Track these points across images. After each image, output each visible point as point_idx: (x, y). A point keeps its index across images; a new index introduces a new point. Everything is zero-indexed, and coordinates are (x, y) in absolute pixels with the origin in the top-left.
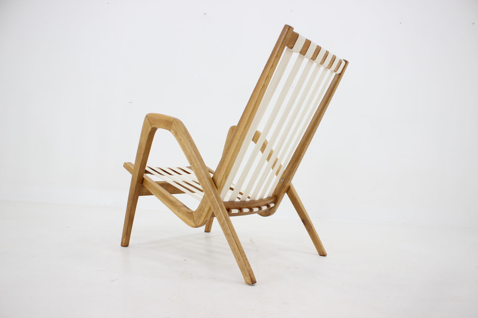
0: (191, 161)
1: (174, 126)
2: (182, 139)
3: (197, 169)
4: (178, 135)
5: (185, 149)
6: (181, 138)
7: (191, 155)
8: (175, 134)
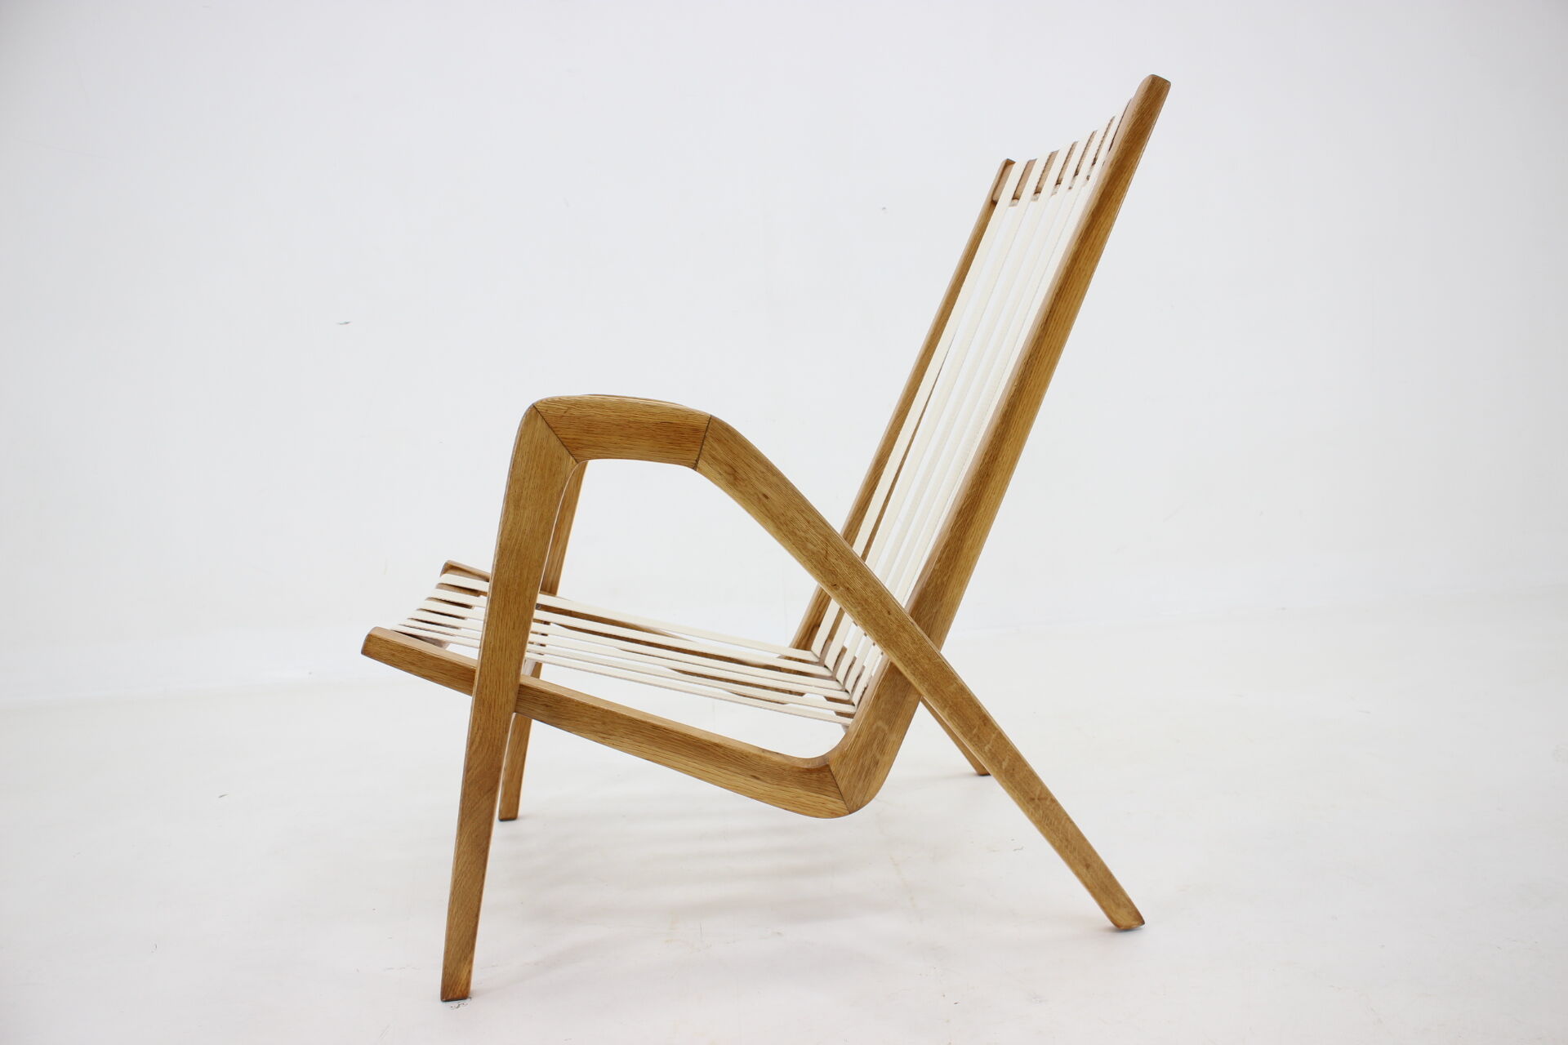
0: (833, 573)
1: (715, 445)
2: (769, 494)
3: (866, 600)
4: (744, 480)
5: (794, 533)
6: (766, 490)
7: (830, 549)
8: (731, 478)
